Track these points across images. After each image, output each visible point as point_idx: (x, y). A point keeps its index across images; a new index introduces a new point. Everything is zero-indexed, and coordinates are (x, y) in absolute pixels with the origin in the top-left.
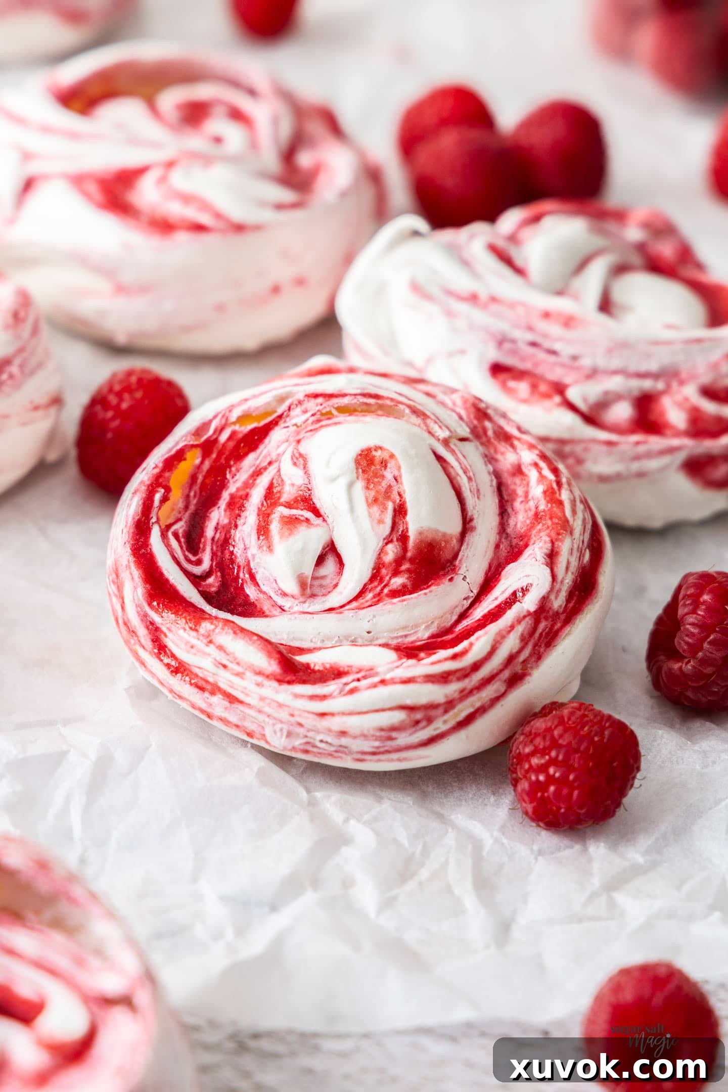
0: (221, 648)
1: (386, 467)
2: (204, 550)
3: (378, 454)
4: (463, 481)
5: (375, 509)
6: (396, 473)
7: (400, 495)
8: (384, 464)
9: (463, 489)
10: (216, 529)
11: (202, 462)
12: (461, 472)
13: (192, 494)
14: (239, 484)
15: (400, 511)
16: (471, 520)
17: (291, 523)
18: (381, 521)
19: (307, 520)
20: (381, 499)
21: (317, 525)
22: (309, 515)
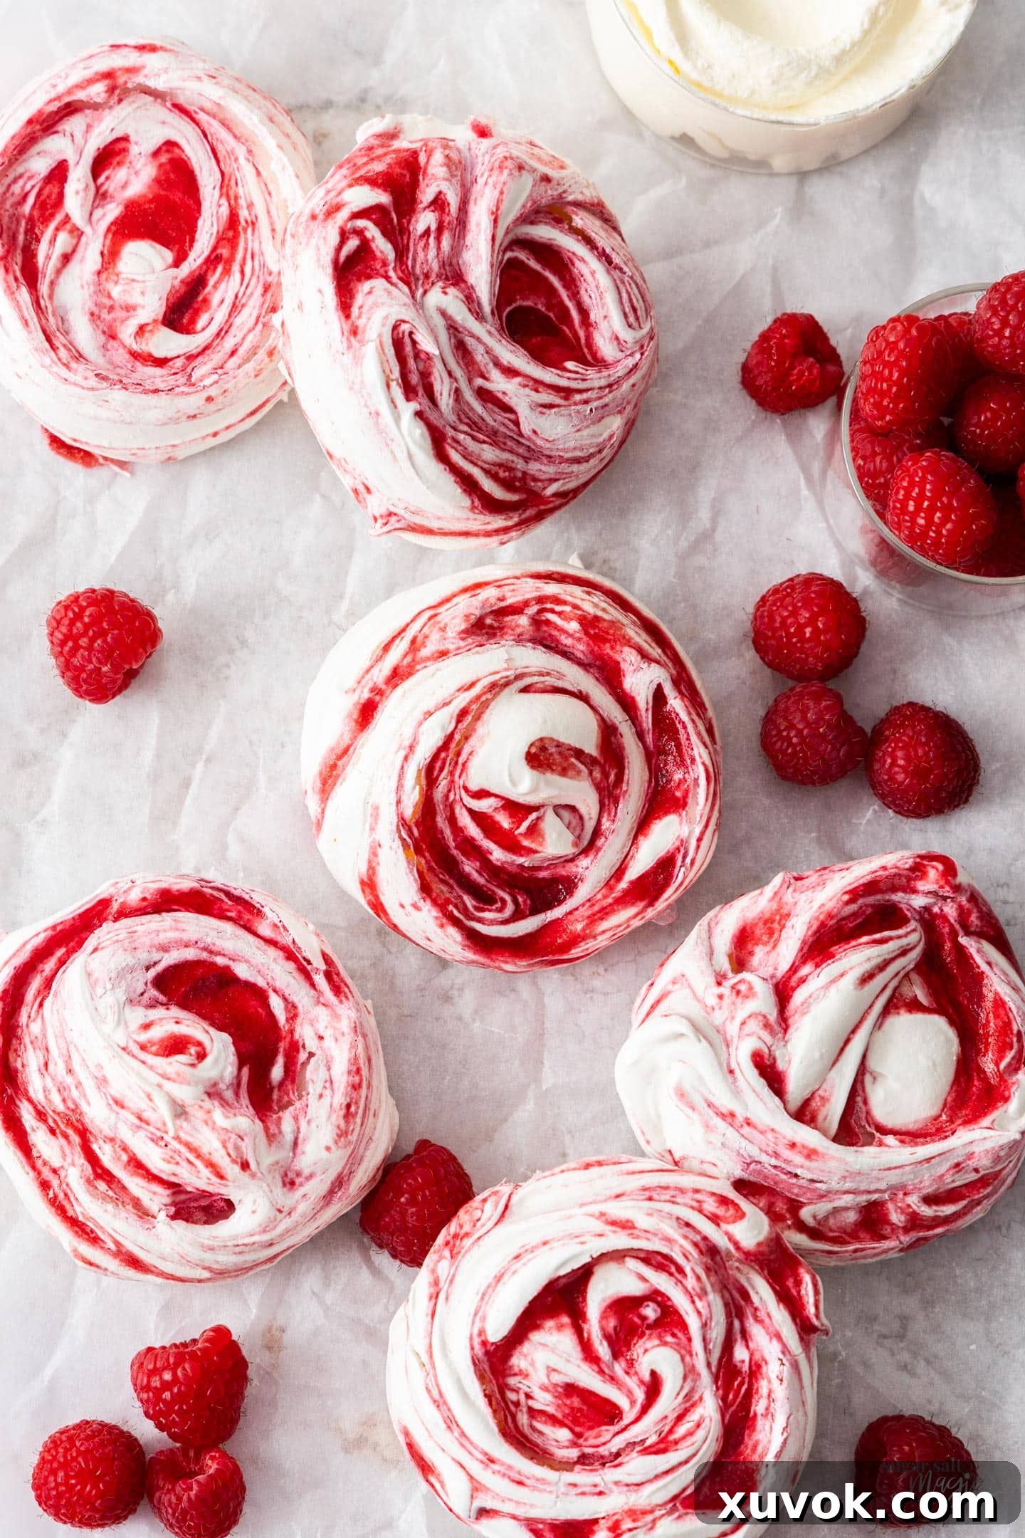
0: (604, 932)
1: (546, 749)
2: (493, 892)
3: (533, 750)
4: (550, 681)
5: (570, 773)
6: (555, 743)
7: (569, 749)
8: (543, 749)
9: (556, 684)
10: (480, 874)
11: (425, 858)
12: (542, 679)
13: (441, 876)
14: (451, 838)
15: (579, 753)
16: (580, 692)
17: (533, 831)
18: (579, 772)
19: (538, 818)
20: (565, 765)
21: (544, 813)
22: (534, 816)
